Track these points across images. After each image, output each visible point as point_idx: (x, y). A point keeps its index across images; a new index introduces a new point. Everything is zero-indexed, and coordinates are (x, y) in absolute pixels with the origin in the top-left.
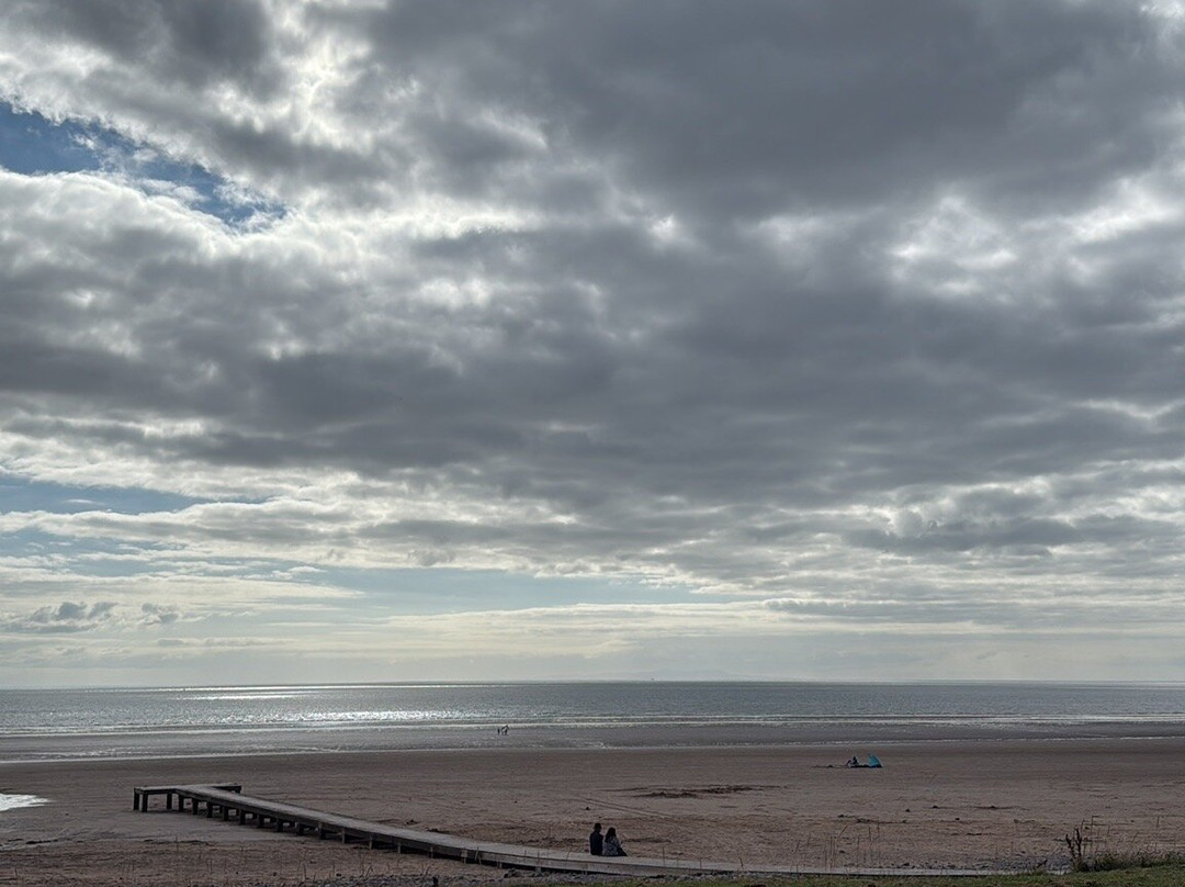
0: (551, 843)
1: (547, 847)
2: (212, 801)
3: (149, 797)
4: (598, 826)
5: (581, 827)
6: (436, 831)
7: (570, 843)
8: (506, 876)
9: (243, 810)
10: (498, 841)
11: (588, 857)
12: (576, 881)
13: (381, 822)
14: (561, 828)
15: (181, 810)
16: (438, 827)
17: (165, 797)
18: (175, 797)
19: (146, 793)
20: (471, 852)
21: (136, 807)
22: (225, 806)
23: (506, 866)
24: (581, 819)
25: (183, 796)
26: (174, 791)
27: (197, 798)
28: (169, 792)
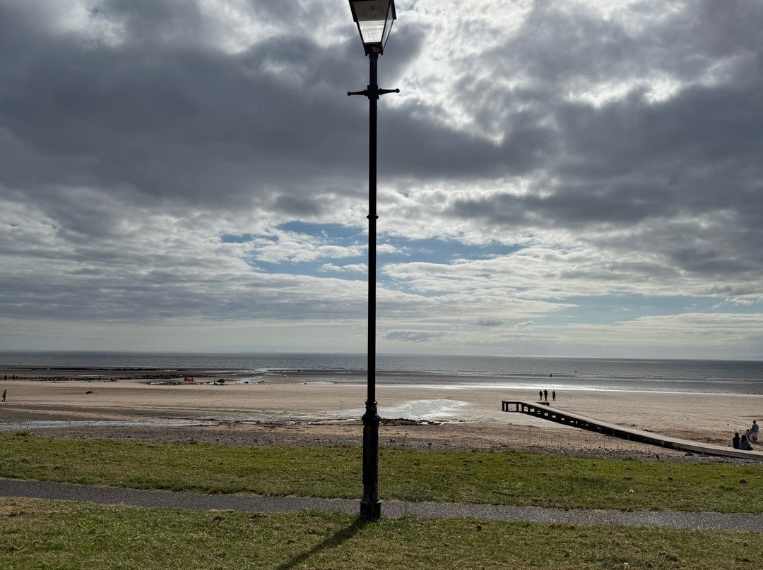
0: (709, 441)
1: (707, 442)
2: (537, 409)
3: (509, 405)
4: (737, 434)
5: (725, 434)
6: (646, 430)
7: (719, 441)
8: (686, 455)
9: (551, 413)
10: (680, 438)
11: (732, 449)
12: (725, 460)
13: (618, 424)
14: (714, 433)
15: (523, 412)
16: (647, 429)
17: (515, 405)
18: (520, 405)
19: (507, 403)
20: (666, 442)
21: (503, 410)
22: (543, 411)
23: (685, 450)
24: (725, 430)
25: (524, 405)
26: (520, 403)
27: (530, 407)
28: (517, 403)
